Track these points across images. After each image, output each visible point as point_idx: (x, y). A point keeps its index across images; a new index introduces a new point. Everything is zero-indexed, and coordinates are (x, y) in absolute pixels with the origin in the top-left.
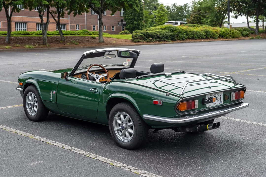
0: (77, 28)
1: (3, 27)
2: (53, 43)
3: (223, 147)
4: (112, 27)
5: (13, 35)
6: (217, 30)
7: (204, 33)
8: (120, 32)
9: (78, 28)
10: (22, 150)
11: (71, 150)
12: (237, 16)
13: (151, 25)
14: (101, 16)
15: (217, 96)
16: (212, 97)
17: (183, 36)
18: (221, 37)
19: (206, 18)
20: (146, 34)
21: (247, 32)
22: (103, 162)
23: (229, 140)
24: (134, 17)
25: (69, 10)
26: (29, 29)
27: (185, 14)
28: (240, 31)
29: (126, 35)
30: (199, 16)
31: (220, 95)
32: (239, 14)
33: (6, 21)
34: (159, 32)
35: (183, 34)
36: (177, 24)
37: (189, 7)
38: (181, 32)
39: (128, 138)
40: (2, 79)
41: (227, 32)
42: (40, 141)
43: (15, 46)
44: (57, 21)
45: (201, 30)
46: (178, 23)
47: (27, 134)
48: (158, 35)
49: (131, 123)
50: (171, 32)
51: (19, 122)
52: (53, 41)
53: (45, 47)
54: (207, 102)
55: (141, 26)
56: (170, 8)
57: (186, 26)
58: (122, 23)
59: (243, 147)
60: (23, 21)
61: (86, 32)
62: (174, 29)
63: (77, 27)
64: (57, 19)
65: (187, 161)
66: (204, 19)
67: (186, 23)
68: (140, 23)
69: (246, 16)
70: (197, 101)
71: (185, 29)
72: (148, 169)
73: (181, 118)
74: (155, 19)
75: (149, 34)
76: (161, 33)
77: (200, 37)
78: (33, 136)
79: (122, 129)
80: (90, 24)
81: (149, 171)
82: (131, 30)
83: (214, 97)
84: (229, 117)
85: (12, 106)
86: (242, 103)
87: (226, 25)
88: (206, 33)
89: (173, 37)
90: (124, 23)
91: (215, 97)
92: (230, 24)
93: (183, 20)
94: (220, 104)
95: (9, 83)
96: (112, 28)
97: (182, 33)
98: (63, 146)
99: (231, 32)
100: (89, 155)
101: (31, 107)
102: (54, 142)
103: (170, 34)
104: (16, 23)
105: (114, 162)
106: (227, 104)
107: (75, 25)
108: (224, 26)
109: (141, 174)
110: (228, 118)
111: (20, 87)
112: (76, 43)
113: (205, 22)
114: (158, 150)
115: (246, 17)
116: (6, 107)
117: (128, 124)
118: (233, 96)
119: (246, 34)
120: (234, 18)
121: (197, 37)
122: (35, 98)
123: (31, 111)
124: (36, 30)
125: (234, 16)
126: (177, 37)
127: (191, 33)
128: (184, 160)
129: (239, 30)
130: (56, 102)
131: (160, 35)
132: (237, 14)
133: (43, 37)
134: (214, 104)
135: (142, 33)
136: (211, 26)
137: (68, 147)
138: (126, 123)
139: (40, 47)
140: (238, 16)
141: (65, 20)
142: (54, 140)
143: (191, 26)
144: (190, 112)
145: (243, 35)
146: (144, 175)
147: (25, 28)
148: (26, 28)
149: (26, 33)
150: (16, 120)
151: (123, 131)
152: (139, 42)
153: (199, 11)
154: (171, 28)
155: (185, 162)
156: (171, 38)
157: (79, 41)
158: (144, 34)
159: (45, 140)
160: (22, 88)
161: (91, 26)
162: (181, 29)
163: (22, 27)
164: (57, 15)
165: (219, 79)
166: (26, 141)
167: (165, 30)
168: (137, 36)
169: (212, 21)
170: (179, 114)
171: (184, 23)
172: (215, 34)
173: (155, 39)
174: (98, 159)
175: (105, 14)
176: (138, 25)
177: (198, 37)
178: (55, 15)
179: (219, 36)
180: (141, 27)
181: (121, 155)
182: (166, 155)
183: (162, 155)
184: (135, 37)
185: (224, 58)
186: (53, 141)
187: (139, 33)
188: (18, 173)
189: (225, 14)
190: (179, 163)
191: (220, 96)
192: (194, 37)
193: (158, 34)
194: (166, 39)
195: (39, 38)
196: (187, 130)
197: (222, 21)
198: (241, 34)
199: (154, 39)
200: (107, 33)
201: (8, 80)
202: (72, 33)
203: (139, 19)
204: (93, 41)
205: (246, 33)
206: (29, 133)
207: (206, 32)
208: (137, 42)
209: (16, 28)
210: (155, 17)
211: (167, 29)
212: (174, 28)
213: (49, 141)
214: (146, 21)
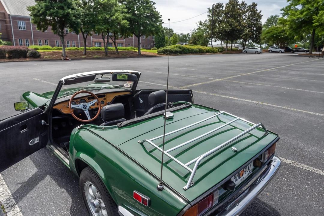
0: (128, 46)
1: (88, 45)
4: (148, 46)
6: (205, 48)
7: (198, 50)
8: (152, 49)
13: (169, 45)
14: (139, 38)
19: (199, 41)
21: (221, 50)
25: (121, 35)
26: (103, 46)
27: (188, 39)
29: (154, 50)
30: (195, 40)
33: (83, 40)
34: (173, 49)
35: (186, 50)
36: (183, 44)
37: (189, 35)
41: (211, 49)
43: (89, 56)
44: (114, 42)
45: (197, 48)
52: (112, 53)
55: (164, 45)
56: (179, 36)
58: (153, 43)
60: (99, 42)
61: (132, 48)
64: (114, 40)
69: (221, 41)
71: (187, 47)
75: (167, 50)
77: (196, 52)
82: (158, 48)
87: (210, 45)
89: (181, 52)
90: (154, 43)
92: (212, 45)
93: (186, 42)
99: (213, 50)
103: (179, 50)
104: (95, 43)
107: (127, 44)
112: (125, 55)
113: (198, 43)
120: (215, 42)
121: (194, 52)
126: (183, 52)
127: (191, 50)
129: (217, 49)
133: (105, 51)
134: (241, 180)
135: (163, 49)
136: (202, 46)
139: (103, 57)
141: (121, 41)
143: (191, 46)
145: (219, 51)
148: (101, 46)
149: (98, 49)
152: (161, 54)
153: (195, 37)
156: (179, 52)
157: (127, 54)
158: (164, 50)
161: (137, 45)
162: (185, 47)
163: (98, 45)
164: (114, 38)
167: (176, 48)
169: (202, 43)
171: (187, 44)
172: (204, 50)
176: (162, 44)
179: (206, 51)
184: (160, 51)
187: (162, 49)
189: (209, 39)
192: (192, 52)
193: (172, 50)
194: (177, 53)
195: (103, 52)
197: (208, 43)
203: (162, 41)
204: (135, 53)
207: (200, 49)
209: (95, 46)
210: (172, 41)
211: (178, 47)
212: (181, 47)
214: (167, 42)
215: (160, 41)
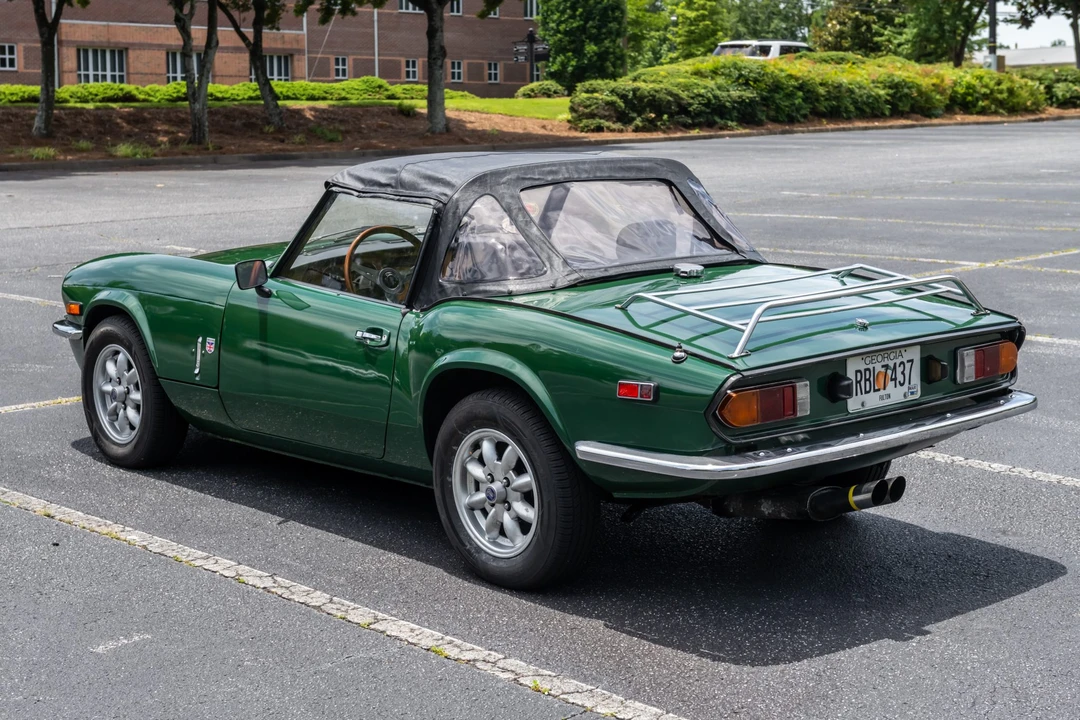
0: (337, 70)
1: (25, 68)
2: (230, 134)
3: (924, 584)
4: (486, 67)
5: (67, 101)
6: (941, 77)
7: (882, 92)
8: (522, 89)
9: (344, 70)
10: (65, 588)
11: (273, 590)
12: (1029, 17)
13: (657, 59)
14: (437, 19)
15: (895, 364)
16: (871, 367)
17: (794, 104)
18: (957, 109)
19: (895, 26)
20: (631, 95)
21: (1071, 85)
22: (401, 640)
23: (951, 553)
24: (582, 22)
26: (136, 76)
27: (806, 10)
28: (1041, 84)
29: (545, 100)
30: (864, 18)
31: (908, 361)
32: (1037, 8)
33: (35, 41)
34: (686, 88)
35: (790, 96)
36: (765, 51)
38: (782, 89)
39: (512, 541)
40: (5, 290)
41: (986, 86)
42: (147, 549)
43: (71, 149)
44: (252, 41)
45: (873, 78)
46: (770, 47)
47: (94, 522)
48: (683, 99)
49: (526, 479)
50: (740, 85)
51: (64, 470)
52: (232, 127)
53: (198, 152)
54: (848, 391)
55: (613, 60)
57: (804, 59)
58: (531, 49)
59: (1009, 582)
60: (109, 42)
61: (374, 88)
62: (751, 75)
63: (341, 67)
64: (249, 32)
65: (760, 641)
66: (886, 32)
67: (809, 49)
68: (608, 48)
69: (1068, 16)
70: (806, 385)
71: (799, 74)
72: (591, 675)
73: (735, 458)
74: (675, 29)
75: (646, 97)
76: (695, 91)
77: (868, 110)
78: (116, 529)
79: (487, 503)
80: (393, 55)
81: (594, 680)
82: (569, 81)
83: (883, 366)
84: (959, 454)
85: (42, 403)
86: (1006, 392)
87: (981, 56)
88: (891, 91)
89: (750, 110)
90: (540, 47)
91: (886, 367)
92: (999, 52)
93: (794, 37)
94: (910, 398)
95: (36, 305)
96: (487, 72)
97: (787, 91)
98: (240, 573)
99: (1004, 87)
100: (346, 611)
101: (116, 407)
102: (205, 554)
103: (735, 93)
104: (82, 51)
105: (450, 643)
106: (937, 399)
107: (328, 59)
108: (974, 61)
109: (562, 696)
110: (955, 458)
111: (71, 324)
112: (330, 136)
113: (889, 41)
114: (640, 594)
115: (1071, 20)
116: (13, 407)
117: (513, 481)
118: (966, 364)
119: (1068, 95)
120: (1018, 25)
121: (852, 108)
122: (130, 367)
123: (116, 424)
124: (165, 80)
125: (1018, 15)
126: (765, 109)
127: (829, 92)
128: (750, 637)
129: (1040, 80)
130: (217, 387)
131: (691, 101)
132: (1031, 9)
133: (192, 109)
134: (881, 398)
135: (613, 92)
136: (918, 60)
137: (261, 577)
138: (506, 478)
139: (177, 154)
140: (1032, 17)
141: (286, 38)
142: (203, 549)
143: (826, 61)
144: (777, 433)
145: (1054, 100)
146: (571, 701)
147: (117, 73)
148: (121, 70)
149: (120, 94)
150: (51, 462)
151: (492, 513)
152: (599, 129)
154: (739, 69)
155: (752, 643)
156: (739, 112)
157: (342, 128)
158: (623, 97)
159: (164, 548)
160: (78, 327)
161: (400, 62)
162: (783, 74)
163: (104, 69)
164: (251, 14)
165: (911, 289)
166: (88, 551)
167: (713, 78)
168: (590, 106)
169: (922, 38)
170: (725, 441)
171: (797, 49)
172: (934, 93)
173: (671, 116)
174: (381, 628)
175: (458, 11)
176: (602, 56)
177: (857, 108)
178: (243, 15)
179: (948, 102)
180: (614, 66)
181: (480, 612)
182: (673, 615)
183: (657, 613)
184: (586, 107)
185: (962, 199)
186: (200, 552)
187: (603, 90)
188: (42, 683)
189: (976, 10)
190: (727, 651)
191: (908, 365)
192: (839, 107)
193: (684, 95)
194: (717, 119)
195: (172, 115)
196: (766, 508)
197: (965, 39)
198: (1047, 93)
199: (665, 117)
200: (466, 93)
201: (32, 294)
202: (315, 92)
203: (604, 30)
204: (402, 125)
205: (1070, 89)
206: (101, 517)
207: (895, 86)
208: (593, 131)
209: (82, 72)
210: (675, 24)
211: (723, 74)
212: (751, 71)
213: (184, 551)
214: (637, 40)
215: (582, 29)
